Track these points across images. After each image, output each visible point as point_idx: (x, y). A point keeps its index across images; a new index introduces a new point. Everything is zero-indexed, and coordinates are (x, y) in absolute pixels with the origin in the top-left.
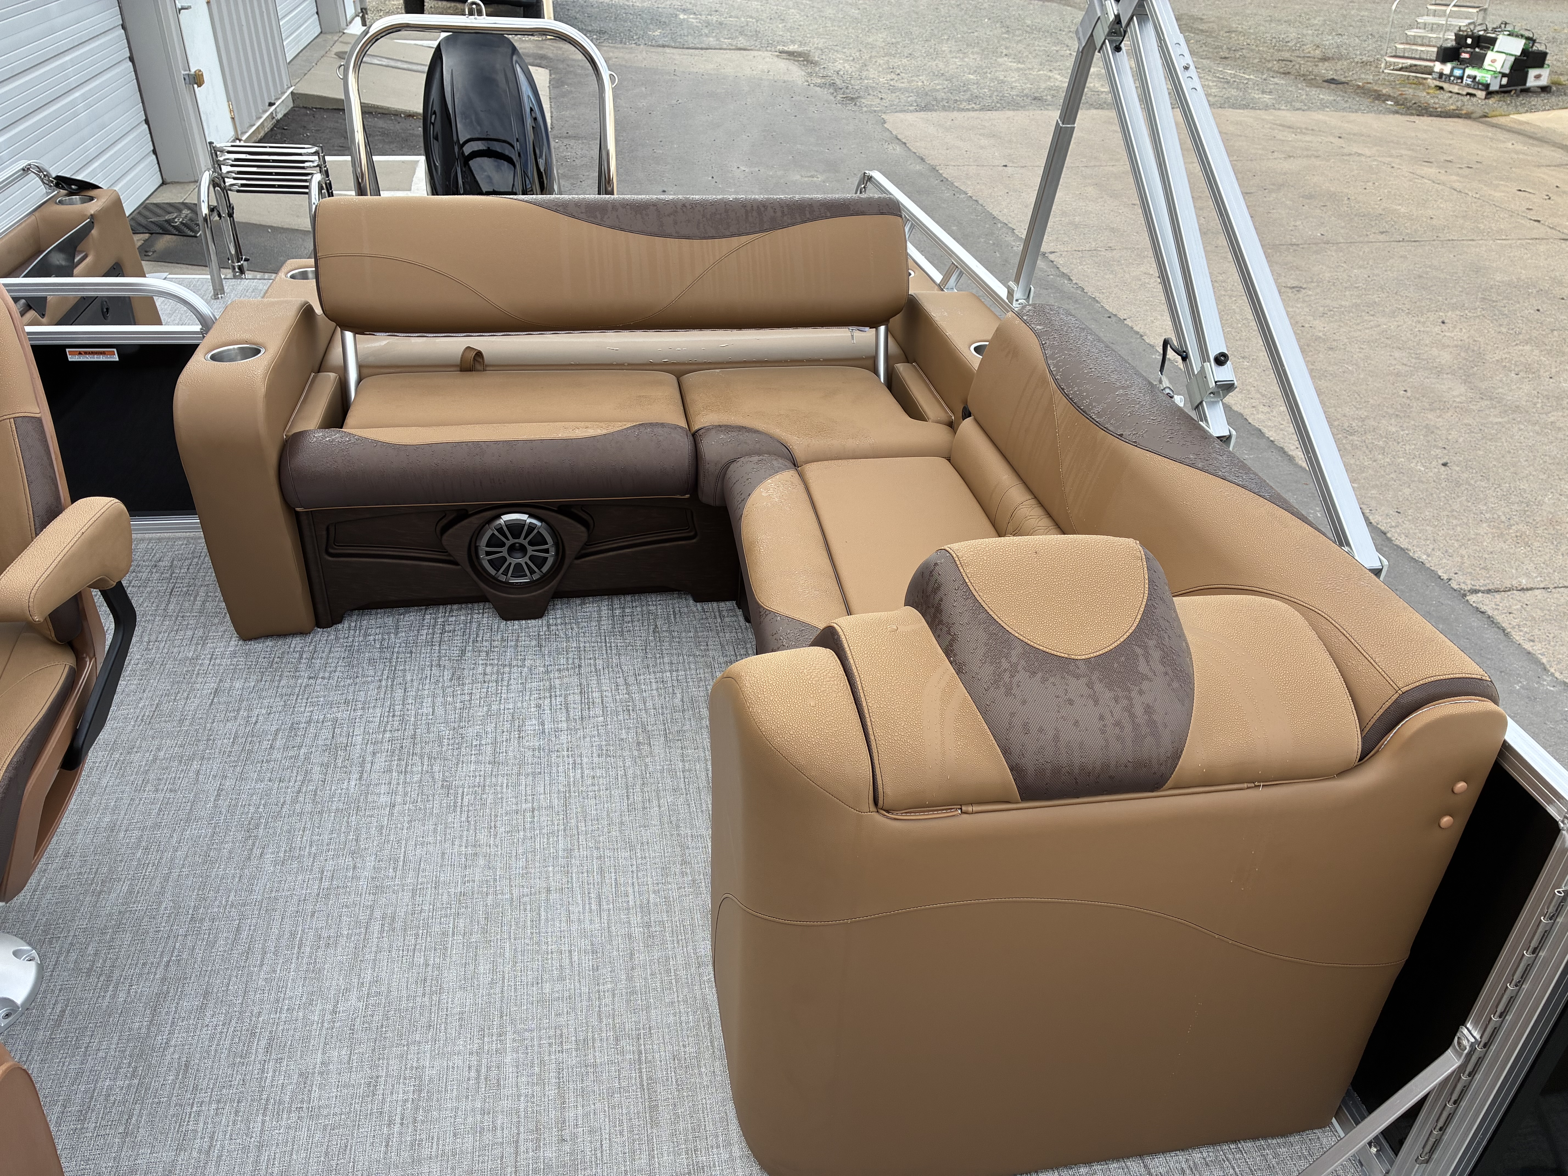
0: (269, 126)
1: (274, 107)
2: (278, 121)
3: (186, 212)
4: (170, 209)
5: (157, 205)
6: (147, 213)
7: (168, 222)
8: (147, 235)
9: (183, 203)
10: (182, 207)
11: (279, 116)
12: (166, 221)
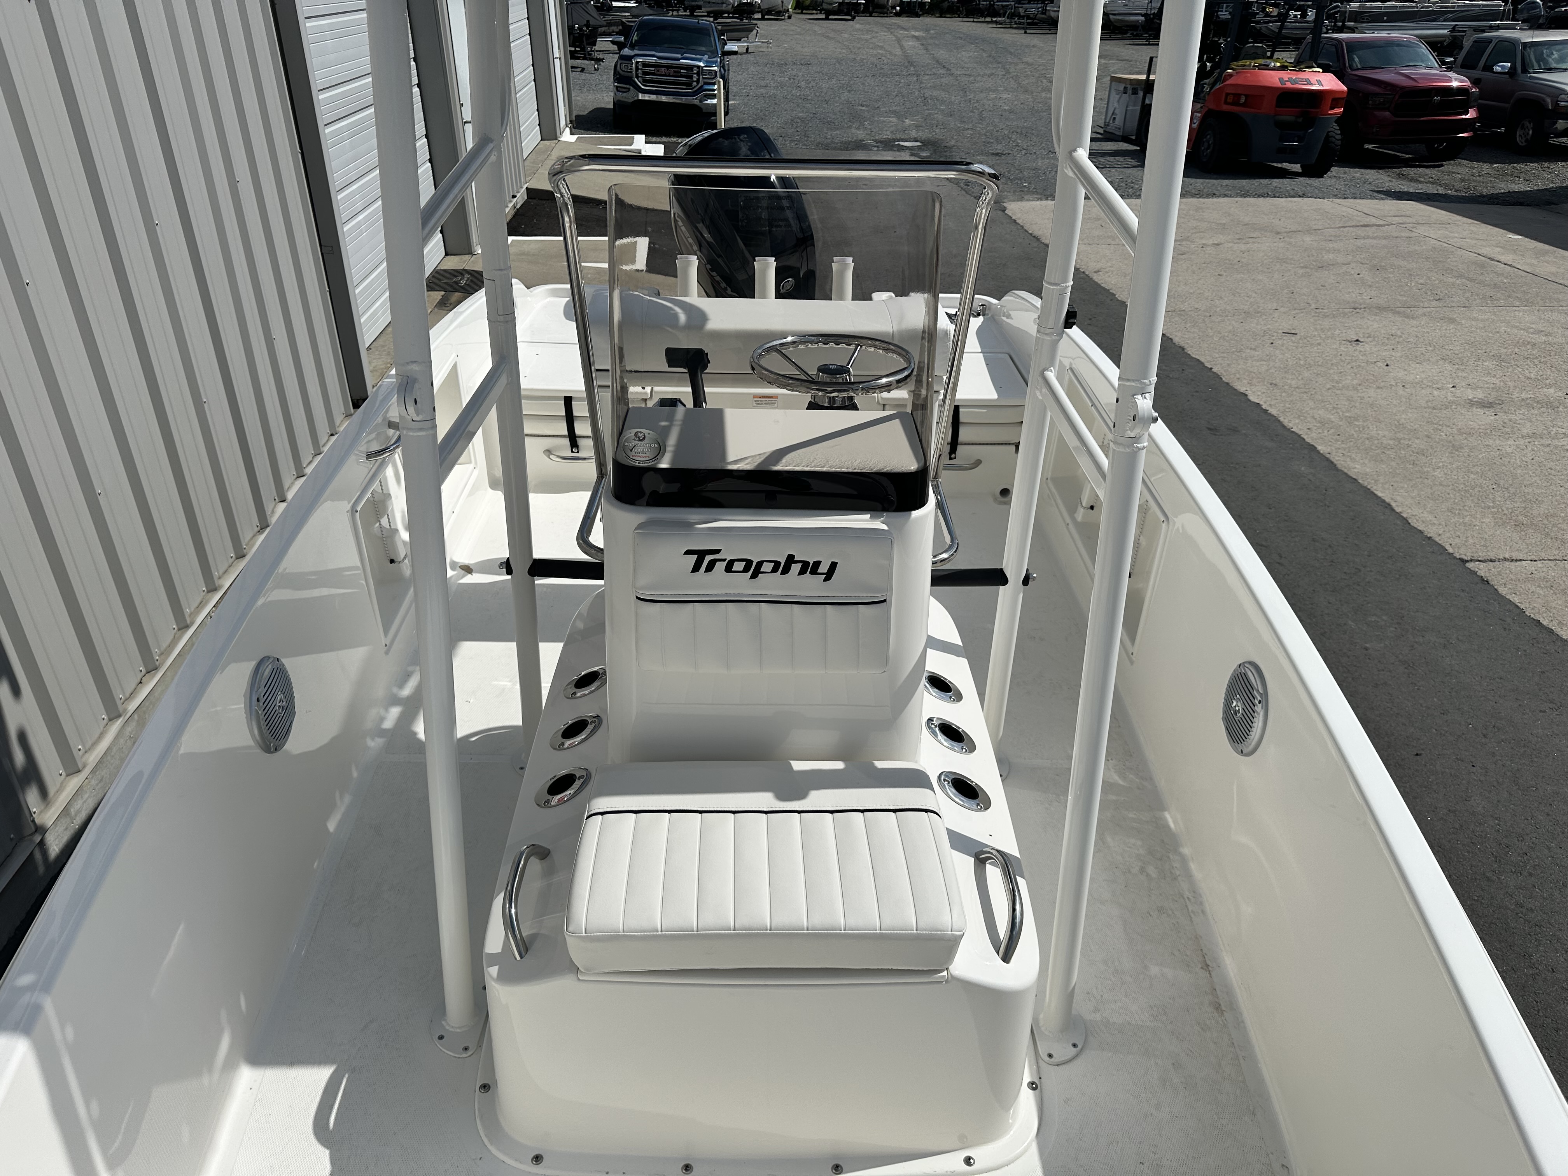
0: (513, 212)
1: (516, 199)
2: (518, 209)
3: (467, 276)
4: (456, 274)
5: (445, 271)
6: (439, 277)
7: (456, 283)
8: (443, 293)
9: (464, 270)
10: (464, 272)
11: (518, 206)
12: (454, 282)
